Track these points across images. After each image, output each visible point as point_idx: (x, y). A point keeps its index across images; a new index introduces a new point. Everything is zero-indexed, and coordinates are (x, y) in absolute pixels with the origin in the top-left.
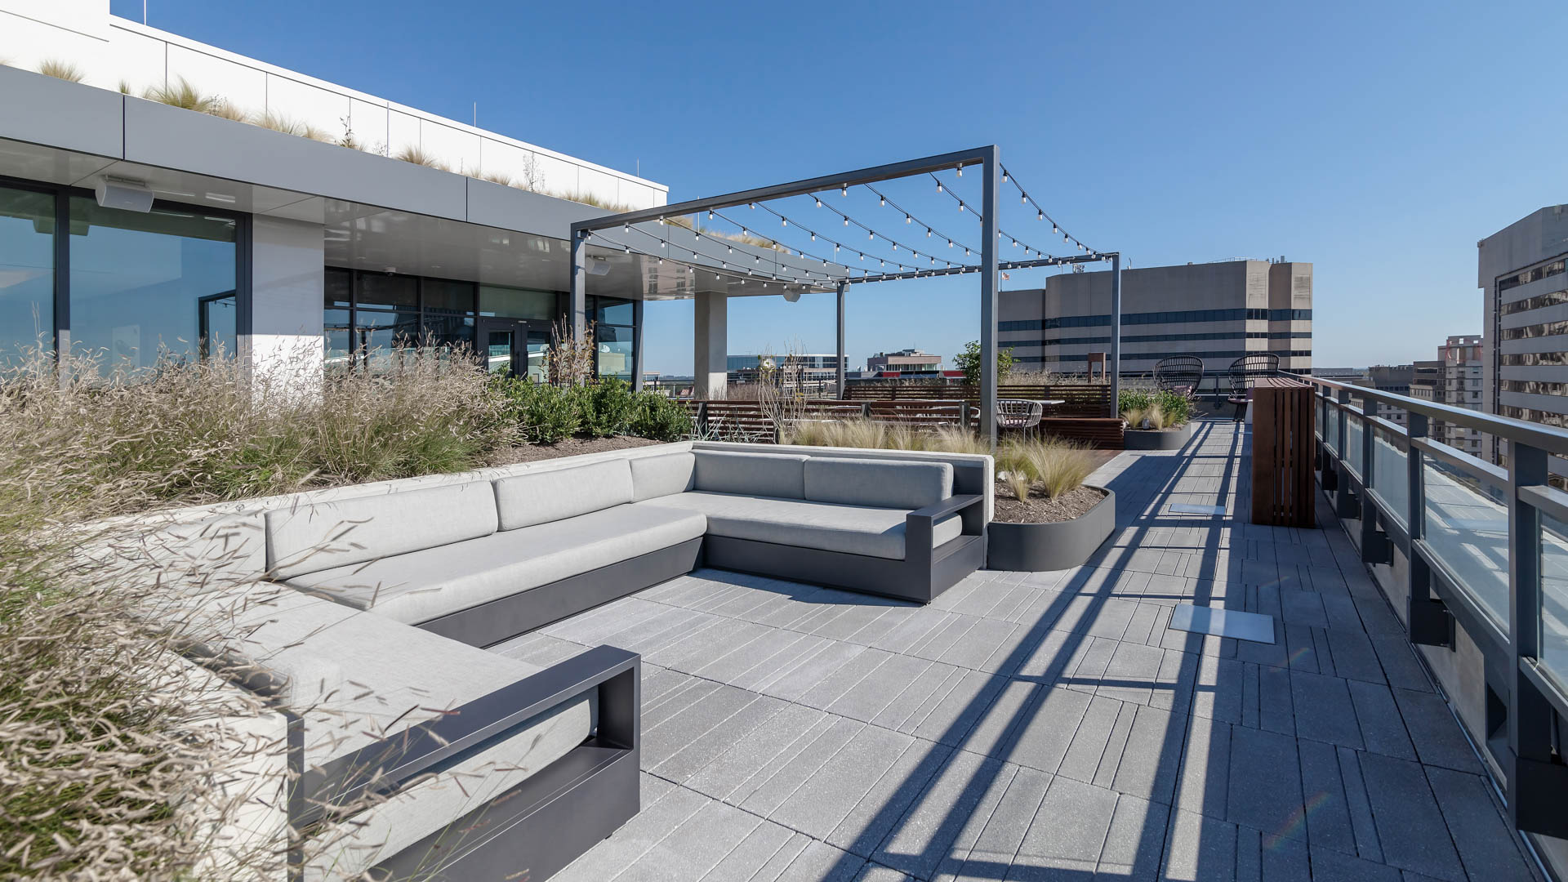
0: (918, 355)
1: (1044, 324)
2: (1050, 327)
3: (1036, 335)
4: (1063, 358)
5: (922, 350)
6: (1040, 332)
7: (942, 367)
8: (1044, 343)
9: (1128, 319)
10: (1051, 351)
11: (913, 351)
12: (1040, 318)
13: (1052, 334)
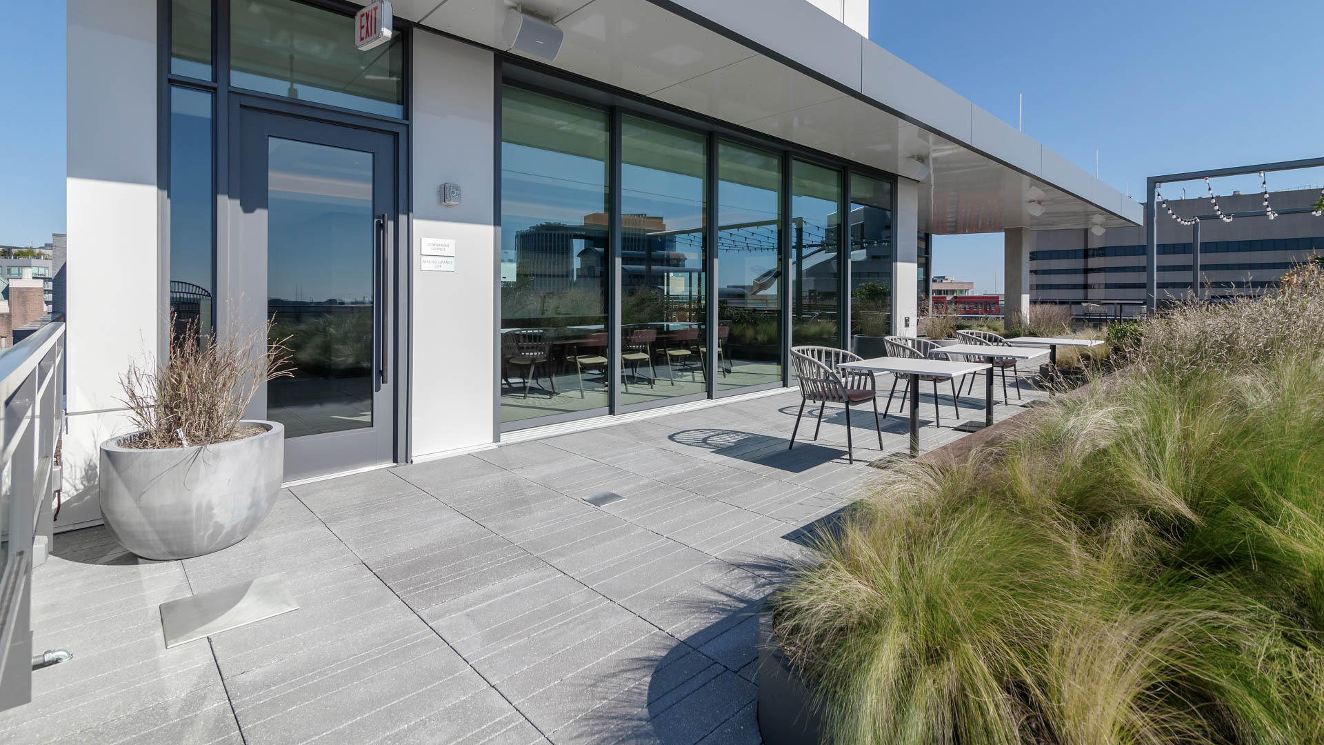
0: (949, 281)
1: (1086, 253)
2: (1093, 256)
3: (1078, 264)
4: (1108, 286)
5: (952, 277)
6: (1082, 260)
7: (973, 292)
8: (1086, 271)
9: (1164, 249)
10: (1093, 278)
11: (944, 278)
12: (1082, 247)
13: (1094, 262)
